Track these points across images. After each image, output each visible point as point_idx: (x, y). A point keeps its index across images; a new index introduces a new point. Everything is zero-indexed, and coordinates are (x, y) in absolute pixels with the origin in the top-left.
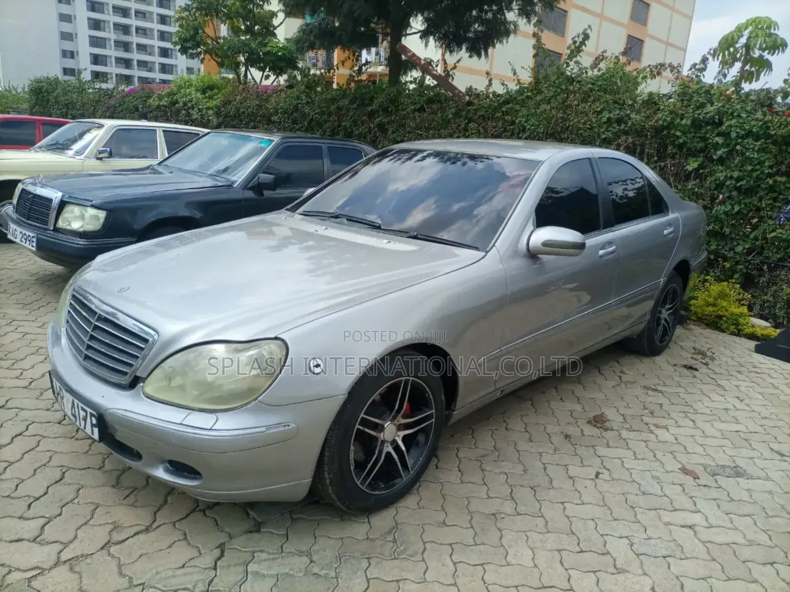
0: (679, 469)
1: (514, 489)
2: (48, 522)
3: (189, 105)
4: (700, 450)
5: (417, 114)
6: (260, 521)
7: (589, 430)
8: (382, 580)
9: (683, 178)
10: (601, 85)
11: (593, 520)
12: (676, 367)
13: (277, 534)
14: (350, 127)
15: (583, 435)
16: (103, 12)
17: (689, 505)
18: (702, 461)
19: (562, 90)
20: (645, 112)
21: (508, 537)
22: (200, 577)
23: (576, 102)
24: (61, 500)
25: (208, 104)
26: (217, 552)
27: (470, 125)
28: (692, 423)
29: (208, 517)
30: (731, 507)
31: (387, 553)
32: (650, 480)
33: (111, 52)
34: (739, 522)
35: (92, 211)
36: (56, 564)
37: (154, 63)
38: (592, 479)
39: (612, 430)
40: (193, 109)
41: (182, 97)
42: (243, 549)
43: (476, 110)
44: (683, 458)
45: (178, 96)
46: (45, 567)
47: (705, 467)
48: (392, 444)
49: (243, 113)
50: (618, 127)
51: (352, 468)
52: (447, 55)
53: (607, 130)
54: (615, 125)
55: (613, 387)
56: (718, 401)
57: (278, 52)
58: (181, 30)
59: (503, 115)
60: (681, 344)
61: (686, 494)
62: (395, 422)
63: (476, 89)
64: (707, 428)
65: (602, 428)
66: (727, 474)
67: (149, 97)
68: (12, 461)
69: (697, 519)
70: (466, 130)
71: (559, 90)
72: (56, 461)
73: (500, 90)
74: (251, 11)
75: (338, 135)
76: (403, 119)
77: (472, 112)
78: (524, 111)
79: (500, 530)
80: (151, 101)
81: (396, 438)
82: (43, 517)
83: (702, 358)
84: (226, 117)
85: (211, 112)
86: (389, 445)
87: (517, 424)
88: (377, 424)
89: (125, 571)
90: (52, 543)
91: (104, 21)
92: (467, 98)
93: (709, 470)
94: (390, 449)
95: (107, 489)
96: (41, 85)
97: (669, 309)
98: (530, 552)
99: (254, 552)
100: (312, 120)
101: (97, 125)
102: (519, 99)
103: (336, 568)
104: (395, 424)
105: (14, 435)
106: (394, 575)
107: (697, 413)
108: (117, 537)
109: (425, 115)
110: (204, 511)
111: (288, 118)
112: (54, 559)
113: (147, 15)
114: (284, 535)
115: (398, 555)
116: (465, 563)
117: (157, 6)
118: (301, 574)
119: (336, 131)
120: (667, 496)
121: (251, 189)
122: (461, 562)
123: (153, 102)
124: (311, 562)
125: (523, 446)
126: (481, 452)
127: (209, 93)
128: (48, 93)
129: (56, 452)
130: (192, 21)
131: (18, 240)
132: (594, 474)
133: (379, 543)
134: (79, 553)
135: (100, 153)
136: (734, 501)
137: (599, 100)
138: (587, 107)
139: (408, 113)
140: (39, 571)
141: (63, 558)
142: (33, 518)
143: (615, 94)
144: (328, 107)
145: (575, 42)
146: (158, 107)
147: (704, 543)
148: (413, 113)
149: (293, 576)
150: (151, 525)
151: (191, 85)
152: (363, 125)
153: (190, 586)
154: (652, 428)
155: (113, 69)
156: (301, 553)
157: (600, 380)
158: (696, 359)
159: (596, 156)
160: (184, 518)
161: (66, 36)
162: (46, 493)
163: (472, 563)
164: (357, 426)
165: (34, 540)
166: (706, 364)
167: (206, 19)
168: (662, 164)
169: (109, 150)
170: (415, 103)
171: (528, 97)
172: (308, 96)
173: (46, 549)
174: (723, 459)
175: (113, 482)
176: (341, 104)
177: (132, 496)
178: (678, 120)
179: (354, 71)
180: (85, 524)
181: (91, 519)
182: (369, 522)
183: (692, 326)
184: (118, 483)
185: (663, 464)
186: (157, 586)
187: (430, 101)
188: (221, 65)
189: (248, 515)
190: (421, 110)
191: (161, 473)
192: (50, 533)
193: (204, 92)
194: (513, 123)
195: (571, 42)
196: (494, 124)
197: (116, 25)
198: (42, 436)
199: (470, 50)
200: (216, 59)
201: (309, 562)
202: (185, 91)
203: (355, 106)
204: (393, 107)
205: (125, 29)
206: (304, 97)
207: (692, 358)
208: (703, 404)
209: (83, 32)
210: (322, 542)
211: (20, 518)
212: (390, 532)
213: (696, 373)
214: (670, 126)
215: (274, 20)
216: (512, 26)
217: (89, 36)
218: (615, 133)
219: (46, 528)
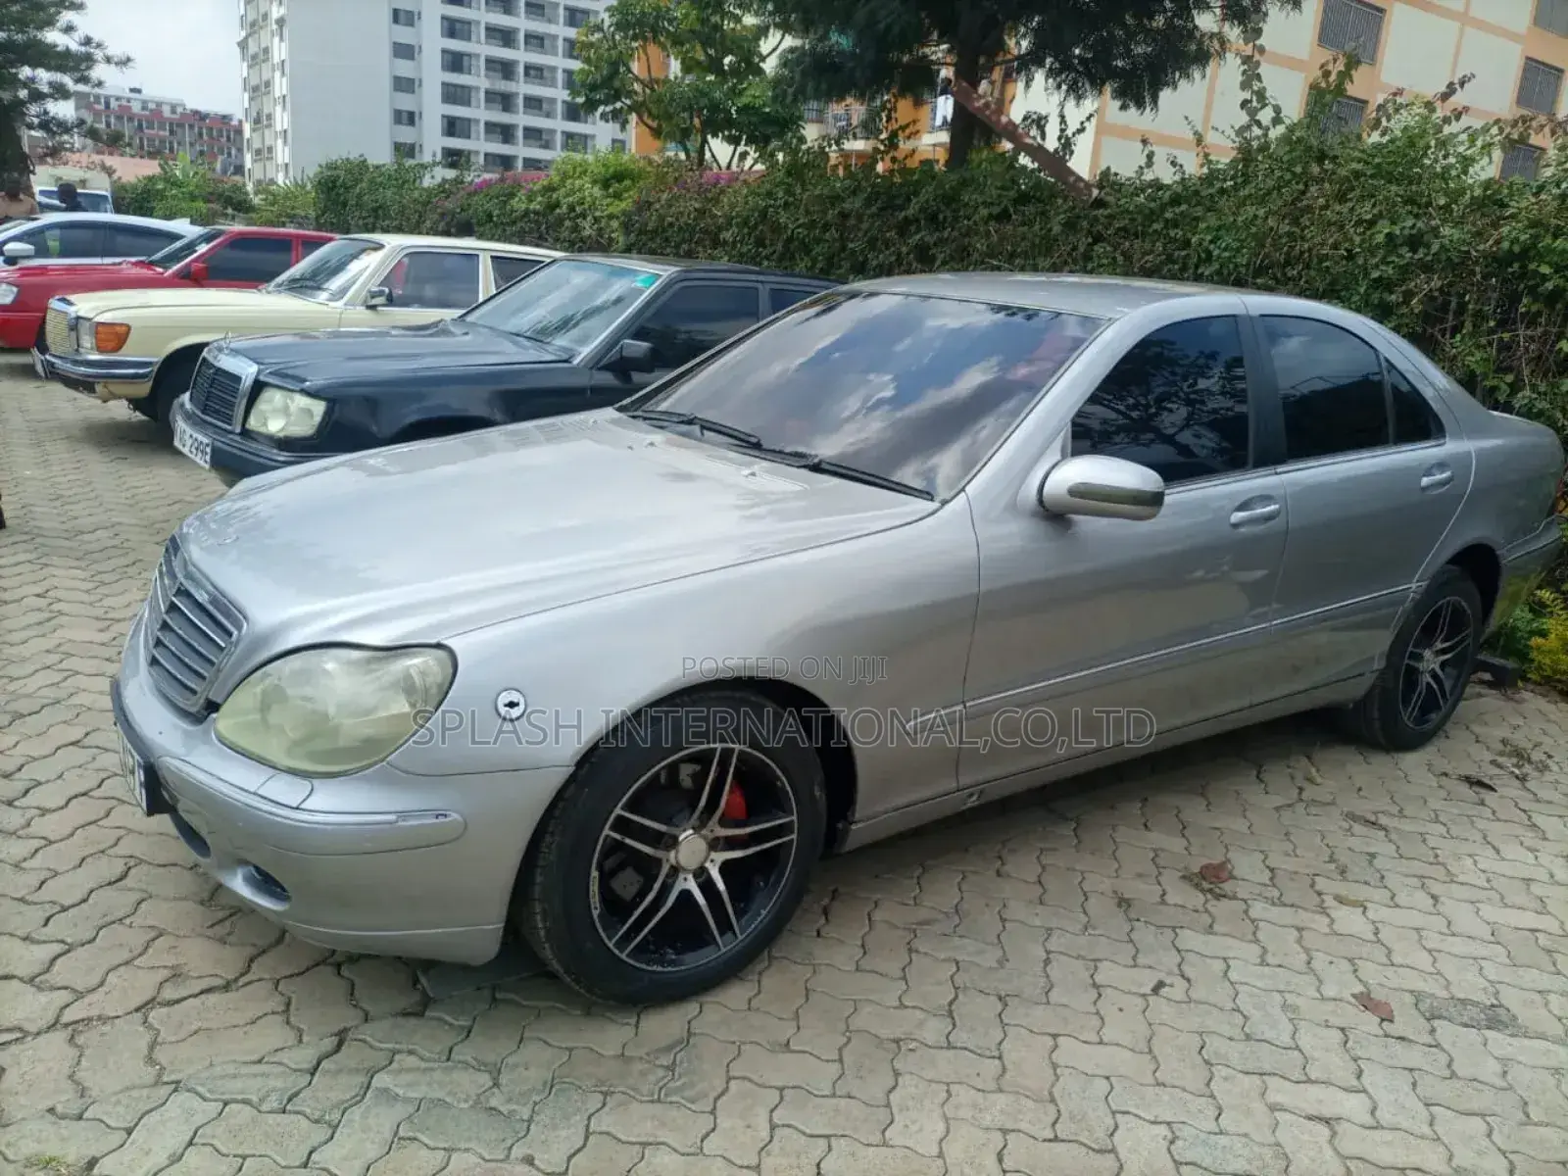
0: (1354, 996)
1: (961, 996)
2: (68, 951)
3: (578, 209)
4: (1423, 960)
5: (992, 226)
6: (432, 995)
7: (1182, 895)
8: (615, 1138)
9: (1554, 368)
10: (1379, 164)
11: (1108, 1078)
12: (1444, 781)
13: (451, 1025)
14: (862, 251)
15: (1163, 902)
16: (469, 39)
17: (1344, 1073)
18: (1420, 985)
19: (1294, 174)
20: (1474, 224)
21: (908, 1086)
22: (279, 1084)
23: (1321, 201)
24: (105, 916)
25: (611, 210)
26: (329, 1043)
27: (1096, 248)
28: (1431, 901)
29: (343, 977)
30: (1445, 1091)
31: (645, 1089)
32: (1277, 1011)
33: (480, 113)
34: (1451, 1126)
35: (302, 401)
36: (51, 1027)
37: (552, 132)
38: (1144, 995)
39: (1234, 898)
40: (585, 218)
41: (568, 195)
42: (378, 1044)
43: (1111, 217)
44: (1371, 973)
45: (562, 191)
46: (31, 1030)
47: (1418, 997)
48: (696, 876)
49: (671, 225)
50: (1410, 255)
51: (596, 913)
52: (1071, 103)
53: (1384, 261)
54: (1404, 250)
55: (1277, 809)
56: (1517, 859)
57: (764, 105)
58: (586, 67)
59: (1166, 227)
60: (1476, 729)
61: (1347, 1051)
62: (704, 832)
63: (1116, 174)
64: (1464, 918)
65: (1210, 891)
66: (1465, 1019)
67: (512, 195)
68: (52, 839)
69: (1353, 1106)
70: (1087, 257)
71: (1288, 176)
72: (123, 849)
73: (1167, 176)
74: (717, 28)
75: (840, 267)
76: (967, 235)
77: (1102, 220)
78: (1212, 220)
79: (897, 1074)
80: (514, 202)
81: (708, 865)
82: (62, 942)
83: (1517, 766)
84: (641, 232)
85: (615, 224)
86: (690, 877)
87: (1023, 865)
88: (660, 834)
89: (160, 1055)
90: (59, 989)
91: (469, 55)
92: (1095, 192)
93: (1423, 1007)
94: (692, 885)
95: (190, 906)
96: (335, 173)
97: (1444, 651)
98: (941, 1127)
99: (395, 1052)
100: (790, 240)
101: (372, 245)
102: (1204, 194)
103: (535, 1103)
104: (705, 838)
105: (73, 794)
106: (644, 1130)
107: (1452, 881)
108: (169, 993)
109: (1010, 227)
110: (338, 966)
111: (750, 234)
112: (50, 1017)
113: (546, 42)
114: (462, 1028)
115: (666, 1095)
116: (796, 1129)
117: (565, 24)
118: (466, 1106)
119: (836, 260)
120: (1300, 1050)
121: (607, 368)
122: (789, 1126)
123: (519, 204)
124: (495, 1084)
125: (1017, 910)
126: (923, 914)
127: (615, 187)
128: (346, 188)
129: (130, 831)
130: (608, 50)
131: (185, 451)
132: (1152, 985)
133: (638, 1066)
134: (94, 1012)
135: (373, 297)
136: (1458, 1078)
137: (1373, 196)
138: (1345, 210)
139: (975, 223)
140: (19, 1035)
141: (66, 1019)
142: (45, 942)
143: (1410, 183)
144: (825, 212)
145: (1327, 74)
146: (527, 213)
147: (1344, 1158)
148: (986, 223)
149: (448, 1106)
150: (236, 980)
151: (585, 172)
152: (887, 249)
153: (255, 1099)
154: (1329, 901)
155: (480, 145)
156: (480, 1066)
157: (1253, 793)
158: (1500, 766)
159: (1255, 312)
160: (298, 975)
161: (403, 85)
162: (85, 901)
163: (808, 1131)
164: (606, 831)
165: (31, 981)
166: (1522, 779)
167: (635, 44)
168: (1506, 336)
169: (387, 290)
170: (992, 204)
171: (1222, 191)
172: (789, 192)
173: (43, 998)
174: (1470, 985)
175: (205, 895)
176: (847, 206)
177: (228, 923)
178: (1548, 240)
179: (882, 141)
180: (127, 963)
181: (140, 955)
182: (637, 1027)
183: (1527, 695)
184: (211, 898)
185: (1321, 982)
186: (200, 1089)
187: (1023, 199)
188: (657, 133)
189: (416, 981)
190: (1003, 217)
191: (239, 884)
192: (61, 973)
193: (606, 184)
194: (1187, 244)
195: (1319, 73)
196: (1147, 246)
197: (491, 62)
198: (119, 800)
199: (1119, 94)
200: (650, 122)
201: (491, 1084)
202: (573, 184)
203: (874, 209)
204: (948, 213)
205: (506, 69)
206: (781, 194)
207: (1493, 762)
208: (1475, 862)
209: (432, 75)
210: (531, 1051)
211: (25, 939)
212: (669, 1048)
213: (1488, 796)
214: (1526, 254)
215: (762, 43)
216: (1216, 44)
217: (443, 84)
218: (1400, 267)
219: (59, 961)
